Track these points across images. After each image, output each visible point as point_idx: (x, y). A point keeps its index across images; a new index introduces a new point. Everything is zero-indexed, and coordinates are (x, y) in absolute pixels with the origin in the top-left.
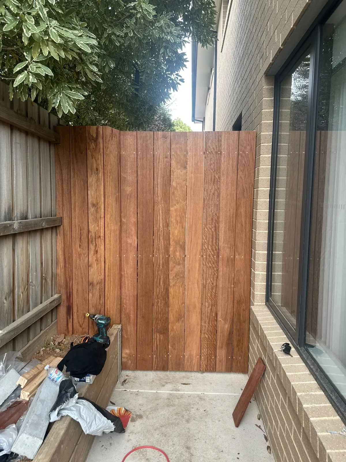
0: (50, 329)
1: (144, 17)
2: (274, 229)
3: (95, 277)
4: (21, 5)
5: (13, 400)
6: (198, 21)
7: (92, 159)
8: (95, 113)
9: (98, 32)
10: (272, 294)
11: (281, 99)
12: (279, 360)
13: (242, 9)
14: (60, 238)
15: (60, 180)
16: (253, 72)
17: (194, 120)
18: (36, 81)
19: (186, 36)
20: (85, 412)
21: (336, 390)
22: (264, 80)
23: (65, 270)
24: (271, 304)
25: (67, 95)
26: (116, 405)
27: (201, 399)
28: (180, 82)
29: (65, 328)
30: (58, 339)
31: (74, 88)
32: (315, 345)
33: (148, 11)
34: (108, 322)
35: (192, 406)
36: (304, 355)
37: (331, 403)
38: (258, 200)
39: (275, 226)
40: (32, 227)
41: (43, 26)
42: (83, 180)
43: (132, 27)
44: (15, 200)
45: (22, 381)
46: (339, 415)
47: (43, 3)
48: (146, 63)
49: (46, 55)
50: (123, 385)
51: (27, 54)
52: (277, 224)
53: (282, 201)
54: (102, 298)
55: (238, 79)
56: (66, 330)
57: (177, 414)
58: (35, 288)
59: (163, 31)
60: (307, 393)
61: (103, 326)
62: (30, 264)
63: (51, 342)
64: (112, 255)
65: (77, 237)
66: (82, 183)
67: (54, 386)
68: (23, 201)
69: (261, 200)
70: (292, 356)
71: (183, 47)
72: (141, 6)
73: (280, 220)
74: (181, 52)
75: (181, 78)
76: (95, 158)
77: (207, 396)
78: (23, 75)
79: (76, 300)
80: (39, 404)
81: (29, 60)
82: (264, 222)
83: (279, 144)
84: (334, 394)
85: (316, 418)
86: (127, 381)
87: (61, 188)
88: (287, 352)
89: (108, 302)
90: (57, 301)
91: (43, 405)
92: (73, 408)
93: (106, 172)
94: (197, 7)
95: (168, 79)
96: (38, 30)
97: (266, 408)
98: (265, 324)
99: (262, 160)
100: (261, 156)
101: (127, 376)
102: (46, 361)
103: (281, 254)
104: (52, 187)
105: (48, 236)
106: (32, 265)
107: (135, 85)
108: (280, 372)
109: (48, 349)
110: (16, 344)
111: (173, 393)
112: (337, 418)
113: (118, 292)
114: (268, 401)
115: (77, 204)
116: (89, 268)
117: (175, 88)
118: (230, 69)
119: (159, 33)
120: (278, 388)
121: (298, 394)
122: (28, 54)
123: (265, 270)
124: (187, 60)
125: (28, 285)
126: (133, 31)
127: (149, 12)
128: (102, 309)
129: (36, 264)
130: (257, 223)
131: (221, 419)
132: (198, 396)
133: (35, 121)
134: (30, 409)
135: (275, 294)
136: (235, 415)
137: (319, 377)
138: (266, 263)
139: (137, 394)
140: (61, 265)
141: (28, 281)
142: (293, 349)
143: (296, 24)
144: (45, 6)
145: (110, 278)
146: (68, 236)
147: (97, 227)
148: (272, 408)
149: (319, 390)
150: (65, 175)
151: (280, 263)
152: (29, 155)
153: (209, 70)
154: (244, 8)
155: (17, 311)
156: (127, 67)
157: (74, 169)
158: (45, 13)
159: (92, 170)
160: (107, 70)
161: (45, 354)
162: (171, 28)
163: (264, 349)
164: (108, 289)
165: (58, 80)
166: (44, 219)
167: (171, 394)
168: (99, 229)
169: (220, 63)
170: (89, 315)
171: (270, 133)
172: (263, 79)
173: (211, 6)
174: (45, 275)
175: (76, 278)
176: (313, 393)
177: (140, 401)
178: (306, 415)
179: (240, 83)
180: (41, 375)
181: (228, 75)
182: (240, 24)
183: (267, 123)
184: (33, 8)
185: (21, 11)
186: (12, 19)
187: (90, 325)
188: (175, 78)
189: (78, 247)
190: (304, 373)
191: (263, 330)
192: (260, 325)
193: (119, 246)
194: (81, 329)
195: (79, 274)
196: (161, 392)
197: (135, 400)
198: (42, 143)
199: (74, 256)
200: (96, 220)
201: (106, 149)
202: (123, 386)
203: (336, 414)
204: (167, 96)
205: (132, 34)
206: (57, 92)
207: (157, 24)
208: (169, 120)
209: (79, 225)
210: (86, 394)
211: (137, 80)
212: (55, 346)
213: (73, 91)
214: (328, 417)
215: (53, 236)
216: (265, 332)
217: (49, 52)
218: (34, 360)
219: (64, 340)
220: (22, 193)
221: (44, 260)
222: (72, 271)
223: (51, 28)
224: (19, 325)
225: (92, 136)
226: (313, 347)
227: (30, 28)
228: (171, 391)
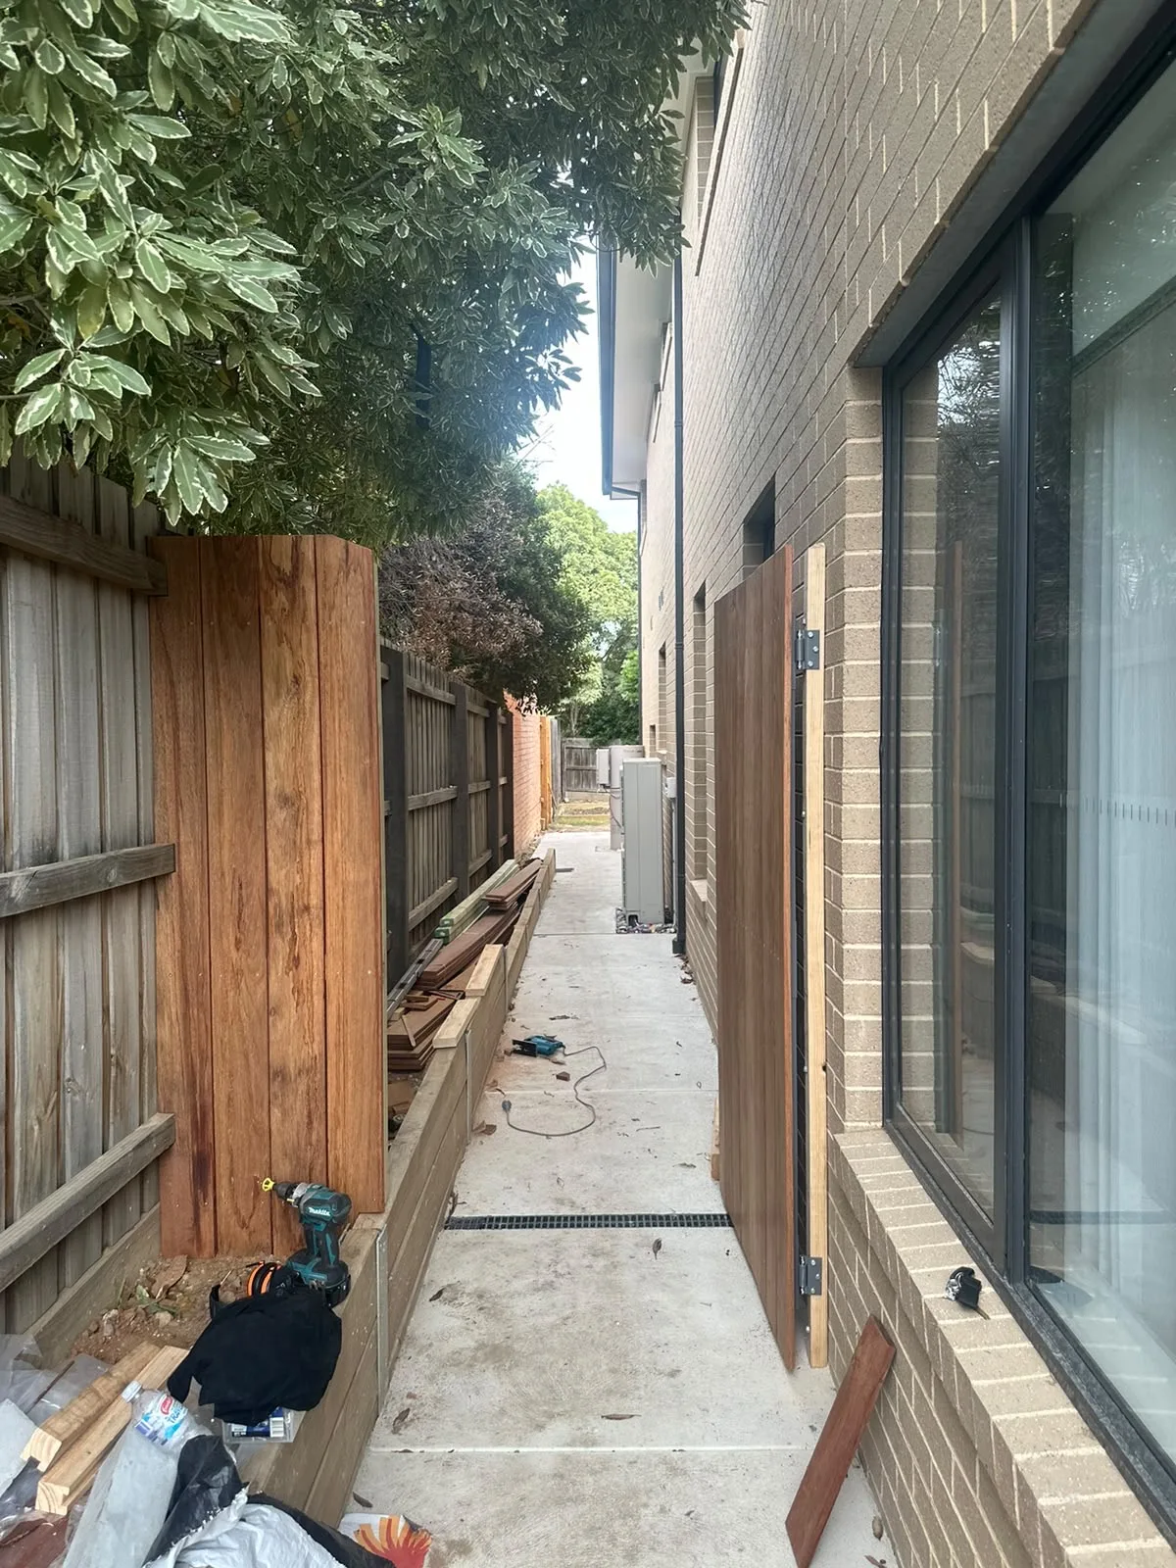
0: (133, 1240)
1: (446, 179)
2: (902, 869)
3: (290, 1052)
4: (42, 168)
5: (14, 1517)
6: (624, 186)
7: (279, 645)
8: (283, 486)
9: (293, 227)
10: (904, 1089)
11: (907, 440)
12: (944, 1331)
13: (765, 146)
14: (168, 919)
15: (168, 717)
16: (809, 351)
17: (609, 488)
18: (92, 416)
19: (581, 232)
20: (272, 1551)
21: (1144, 1440)
22: (847, 380)
23: (185, 1029)
24: (901, 1125)
25: (196, 452)
26: (374, 1509)
27: (674, 1470)
28: (567, 380)
29: (188, 1232)
30: (163, 1274)
31: (220, 426)
32: (1063, 1273)
33: (458, 161)
34: (344, 1211)
35: (644, 1499)
36: (1028, 1313)
37: (1133, 1488)
38: (844, 771)
39: (903, 861)
40: (72, 890)
41: (116, 235)
42: (247, 715)
43: (406, 208)
44: (13, 797)
45: (42, 1446)
46: (1161, 1531)
47: (116, 159)
48: (451, 318)
49: (127, 330)
50: (396, 1431)
51: (60, 324)
52: (910, 851)
53: (923, 775)
54: (318, 1127)
55: (759, 367)
56: (191, 1241)
57: (591, 1530)
58: (84, 1100)
59: (509, 223)
60: (1048, 1452)
61: (323, 1225)
62: (67, 1016)
63: (140, 1287)
64: (349, 970)
65: (226, 912)
66: (245, 726)
67: (156, 1458)
68: (44, 798)
69: (851, 772)
70: (986, 1317)
71: (574, 266)
72: (435, 144)
73: (919, 839)
74: (569, 282)
75: (570, 366)
76: (289, 642)
77: (695, 1457)
78: (49, 398)
79: (226, 1133)
80: (107, 1531)
81: (69, 344)
82: (866, 844)
83: (904, 588)
84: (1142, 1455)
85: (1087, 1546)
86: (410, 1415)
87: (171, 747)
88: (971, 1304)
89: (338, 1138)
90: (160, 1137)
91: (119, 1533)
92: (227, 1541)
93: (328, 687)
94: (619, 140)
95: (528, 370)
96: (98, 251)
97: (903, 1497)
98: (887, 1199)
99: (850, 641)
100: (847, 627)
101: (410, 1396)
102: (126, 1364)
103: (928, 951)
104: (140, 742)
105: (127, 913)
106: (71, 1019)
107: (418, 388)
108: (949, 1374)
109: (130, 1314)
110: (18, 1306)
111: (575, 1453)
112: (1158, 1545)
113: (371, 1101)
114: (907, 1470)
115: (227, 798)
116: (271, 1019)
117: (551, 400)
118: (730, 334)
119: (496, 227)
120: (941, 1428)
121: (1018, 1458)
122: (65, 326)
123: (878, 1009)
124: (587, 306)
125: (58, 1089)
126: (411, 222)
127: (464, 164)
128: (316, 1165)
129: (86, 1015)
130: (844, 850)
131: (745, 1544)
132: (664, 1460)
133: (81, 524)
134: (72, 1548)
135: (914, 1089)
136: (793, 1524)
137: (1083, 1393)
138: (880, 983)
139: (447, 1464)
140: (173, 1010)
141: (58, 1078)
142: (987, 1290)
143: (951, 215)
144: (122, 169)
145: (345, 1054)
146: (198, 908)
147: (298, 877)
148: (921, 1496)
149: (1086, 1439)
150: (185, 702)
151: (926, 983)
152: (61, 642)
153: (658, 325)
154: (772, 143)
155: (20, 1186)
156: (388, 331)
157: (216, 680)
158: (122, 190)
159: (278, 682)
160: (325, 346)
161: (118, 1333)
162: (536, 211)
163: (889, 1289)
164: (338, 1089)
165: (168, 398)
166: (115, 858)
167: (566, 1458)
168: (306, 880)
169: (694, 309)
170: (272, 1184)
171: (872, 552)
172: (846, 375)
173: (663, 136)
174: (118, 1050)
175: (223, 1055)
176: (1069, 1453)
177: (462, 1486)
178: (1050, 1536)
179: (763, 381)
180: (109, 1418)
181: (724, 353)
182: (758, 191)
183: (863, 520)
184: (81, 174)
185: (42, 189)
186: (11, 215)
187: (278, 1222)
188: (550, 366)
189: (232, 947)
190: (1033, 1377)
191: (880, 1224)
192: (870, 1205)
193: (376, 940)
194: (244, 1234)
195: (236, 1042)
196: (535, 1449)
197: (442, 1484)
198: (106, 598)
199: (218, 977)
200: (295, 851)
201: (327, 613)
202: (396, 1437)
203: (1153, 1528)
204: (525, 424)
205: (407, 232)
206: (163, 444)
207: (490, 201)
208: (529, 494)
209: (235, 870)
210: (271, 1481)
211: (422, 374)
212: (154, 1302)
213: (217, 434)
214: (1124, 1540)
215: (143, 913)
216: (889, 1229)
217: (137, 319)
218: (82, 1360)
219: (186, 1277)
220: (39, 773)
221: (115, 997)
222: (210, 1030)
223: (143, 240)
224: (28, 1239)
225: (278, 569)
226: (1054, 1278)
227: (71, 244)
228: (569, 1445)
